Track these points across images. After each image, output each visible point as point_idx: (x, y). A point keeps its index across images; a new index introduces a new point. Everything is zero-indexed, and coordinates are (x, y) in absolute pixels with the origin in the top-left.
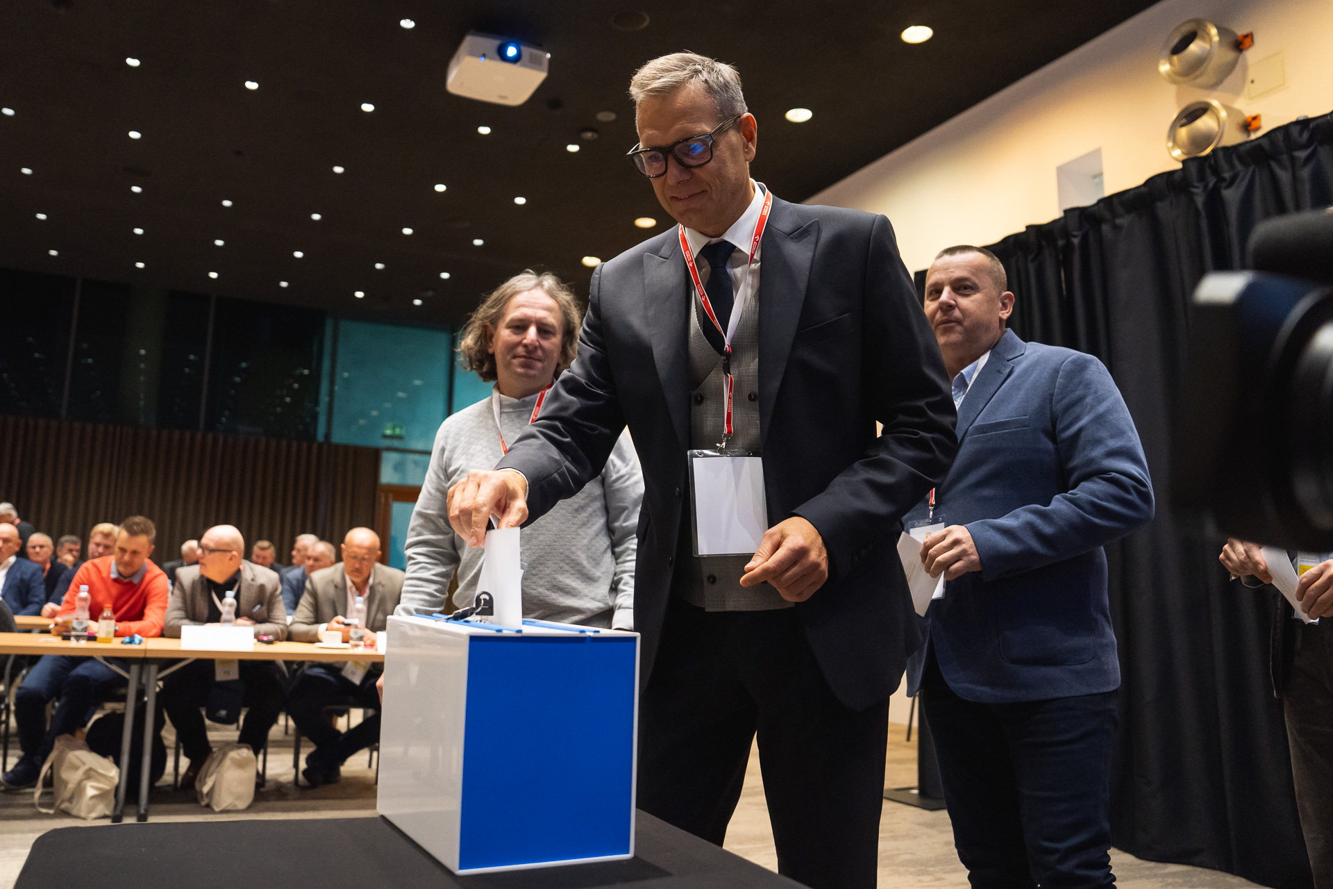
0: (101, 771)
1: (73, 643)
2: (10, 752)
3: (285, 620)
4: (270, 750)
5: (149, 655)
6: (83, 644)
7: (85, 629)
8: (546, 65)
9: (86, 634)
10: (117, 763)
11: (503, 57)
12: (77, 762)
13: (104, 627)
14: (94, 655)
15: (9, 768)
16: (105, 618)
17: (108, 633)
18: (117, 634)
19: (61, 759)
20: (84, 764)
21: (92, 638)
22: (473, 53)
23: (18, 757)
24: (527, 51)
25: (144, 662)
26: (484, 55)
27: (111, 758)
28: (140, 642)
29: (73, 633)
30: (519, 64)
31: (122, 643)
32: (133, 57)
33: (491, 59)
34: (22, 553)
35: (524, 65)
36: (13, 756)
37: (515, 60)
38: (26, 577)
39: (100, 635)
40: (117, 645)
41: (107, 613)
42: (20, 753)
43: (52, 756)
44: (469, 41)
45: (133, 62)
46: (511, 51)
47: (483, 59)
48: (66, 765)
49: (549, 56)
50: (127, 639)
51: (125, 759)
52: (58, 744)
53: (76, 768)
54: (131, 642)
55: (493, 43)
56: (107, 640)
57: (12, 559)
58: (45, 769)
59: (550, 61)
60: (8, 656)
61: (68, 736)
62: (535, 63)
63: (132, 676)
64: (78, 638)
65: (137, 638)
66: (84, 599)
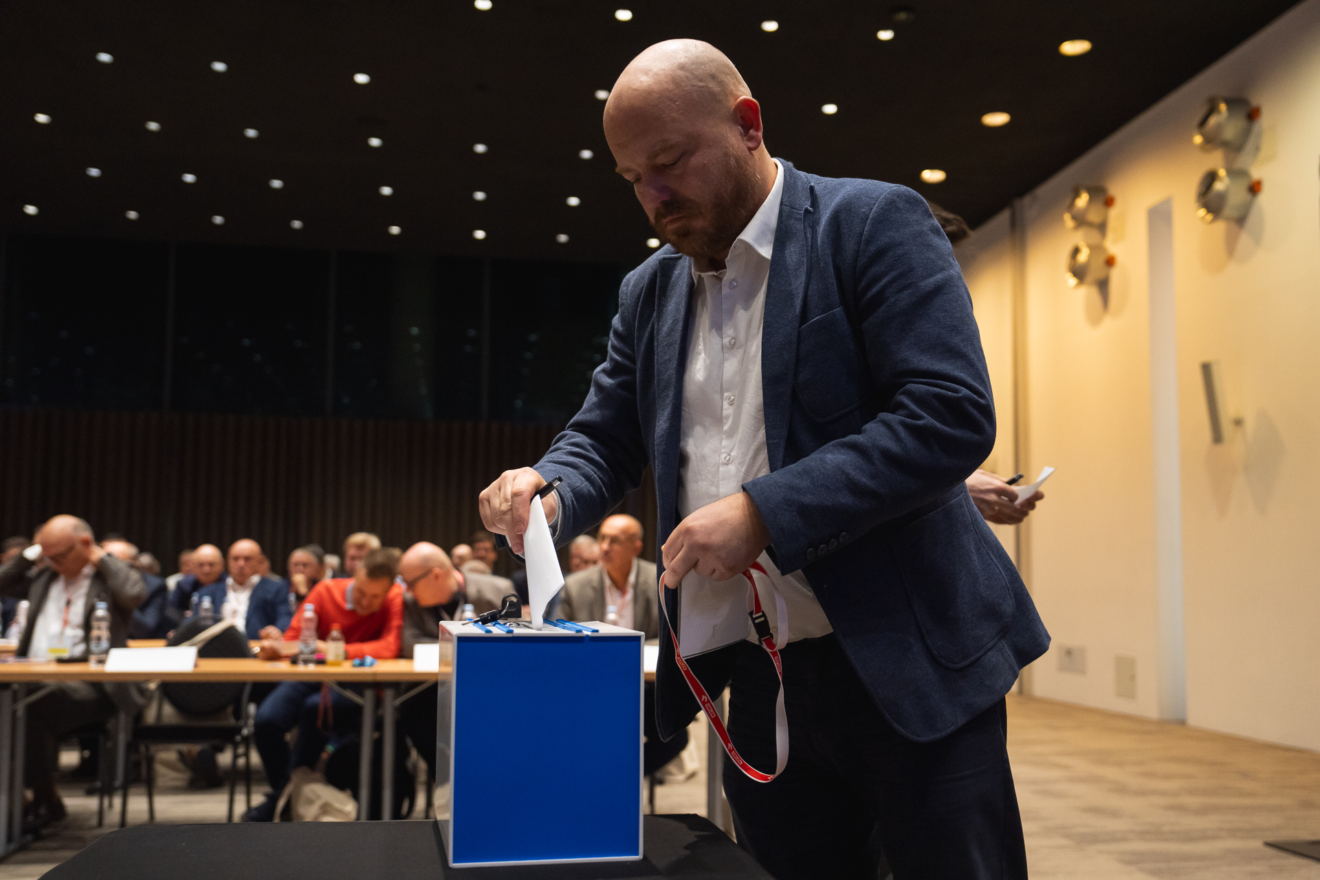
0: (337, 805)
1: (301, 668)
2: (255, 789)
5: (379, 678)
6: (311, 668)
7: (313, 652)
9: (314, 657)
10: (356, 796)
12: (312, 796)
13: (333, 649)
14: (325, 679)
16: (335, 639)
17: (337, 656)
18: (348, 657)
19: (297, 792)
20: (319, 797)
21: (321, 662)
25: (378, 686)
27: (349, 792)
28: (372, 665)
29: (302, 657)
31: (354, 666)
36: (258, 792)
39: (330, 657)
40: (347, 668)
41: (335, 633)
43: (289, 789)
48: (302, 799)
50: (357, 661)
51: (364, 793)
52: (295, 778)
53: (310, 802)
54: (362, 664)
56: (337, 664)
57: (257, 578)
58: (281, 803)
60: (244, 684)
61: (304, 768)
63: (366, 701)
64: (306, 662)
65: (369, 659)
66: (309, 620)
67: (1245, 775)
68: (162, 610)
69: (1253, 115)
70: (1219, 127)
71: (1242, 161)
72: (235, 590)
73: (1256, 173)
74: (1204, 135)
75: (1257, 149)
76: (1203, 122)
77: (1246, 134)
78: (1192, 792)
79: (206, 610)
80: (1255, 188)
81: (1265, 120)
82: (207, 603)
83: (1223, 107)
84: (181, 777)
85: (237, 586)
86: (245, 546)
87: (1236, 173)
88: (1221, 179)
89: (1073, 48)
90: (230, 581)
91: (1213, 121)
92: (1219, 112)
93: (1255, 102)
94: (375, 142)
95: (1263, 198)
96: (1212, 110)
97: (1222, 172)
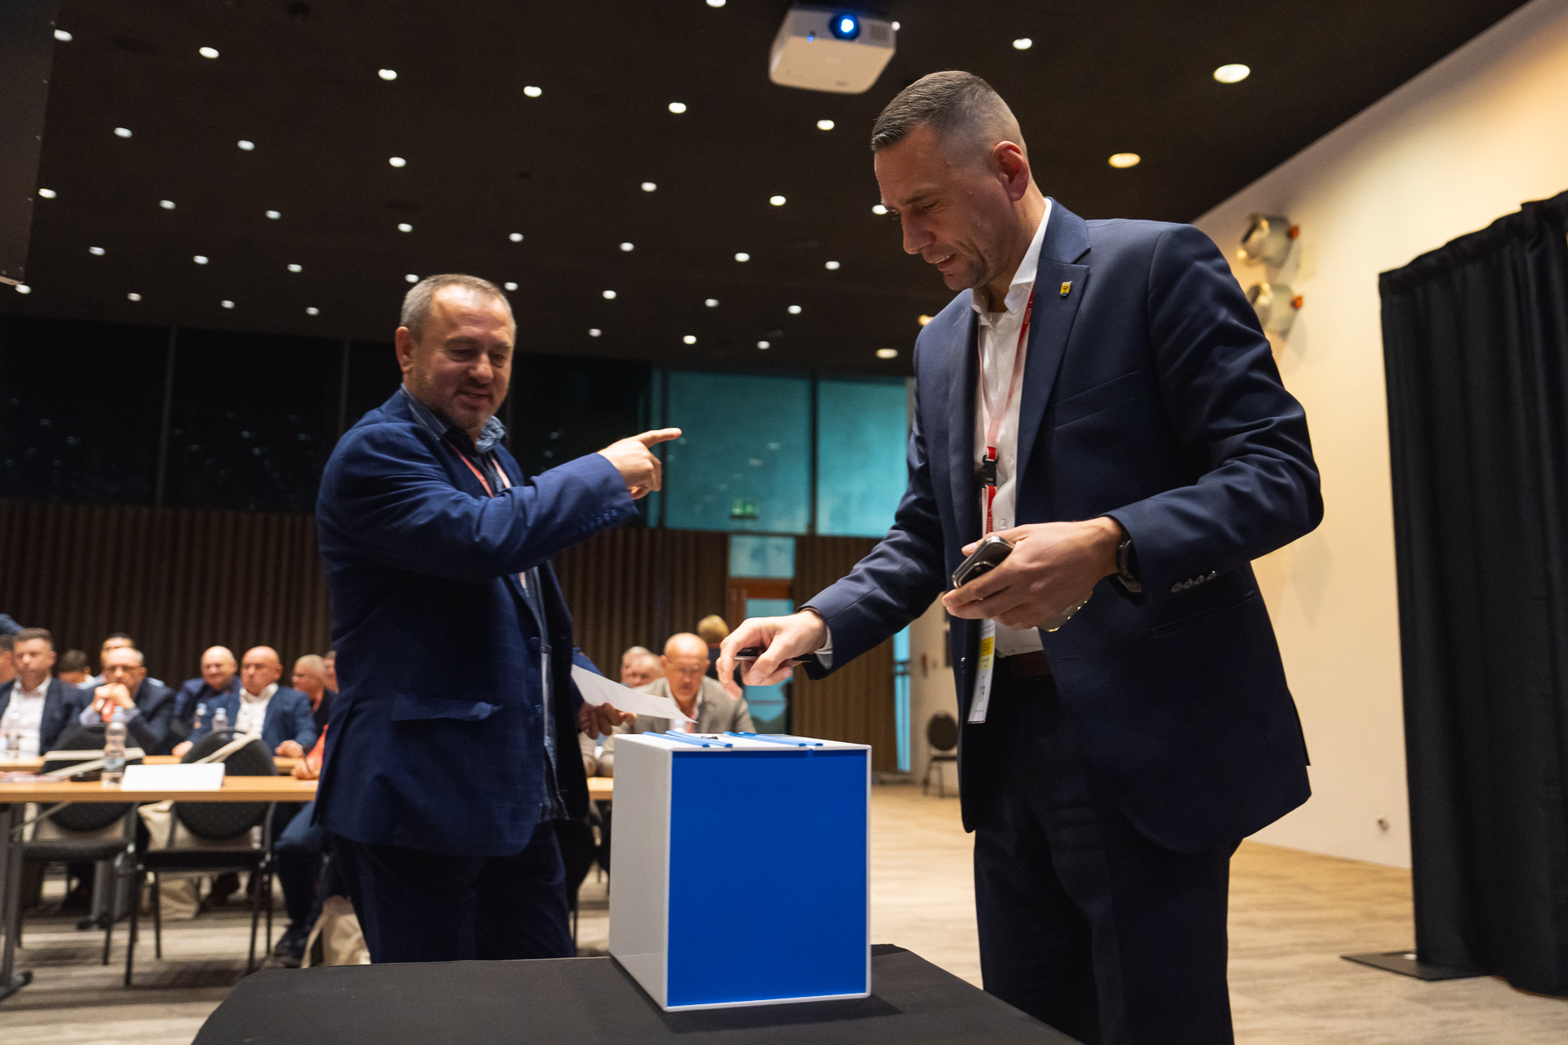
2: (275, 921)
3: (593, 751)
4: (581, 913)
8: (892, 39)
11: (837, 34)
15: (275, 939)
19: (330, 925)
22: (799, 33)
23: (286, 926)
24: (867, 23)
26: (813, 34)
30: (858, 40)
32: (388, 68)
33: (822, 37)
34: (285, 681)
35: (865, 42)
36: (278, 925)
37: (853, 36)
38: (288, 708)
42: (287, 921)
43: (321, 922)
44: (794, 17)
45: (388, 75)
46: (847, 26)
47: (812, 38)
48: (336, 933)
49: (896, 26)
52: (328, 908)
53: (346, 935)
55: (825, 17)
57: (273, 688)
59: (898, 33)
60: (267, 804)
61: (337, 898)
62: (878, 37)
67: (1306, 888)
68: (168, 723)
69: (1292, 233)
70: (1261, 243)
71: (1284, 277)
72: (248, 701)
73: (1297, 289)
74: (1246, 250)
75: (1298, 266)
76: (1246, 238)
77: (1287, 250)
78: (1260, 907)
79: (220, 722)
80: (1296, 304)
81: (1304, 239)
82: (221, 714)
83: (1265, 224)
84: (190, 909)
85: (251, 697)
86: (261, 654)
87: (1279, 289)
88: (1265, 294)
89: (1123, 160)
90: (243, 692)
91: (1256, 237)
92: (1262, 229)
93: (1294, 221)
94: (405, 228)
95: (1304, 313)
96: (1254, 227)
97: (1266, 287)
